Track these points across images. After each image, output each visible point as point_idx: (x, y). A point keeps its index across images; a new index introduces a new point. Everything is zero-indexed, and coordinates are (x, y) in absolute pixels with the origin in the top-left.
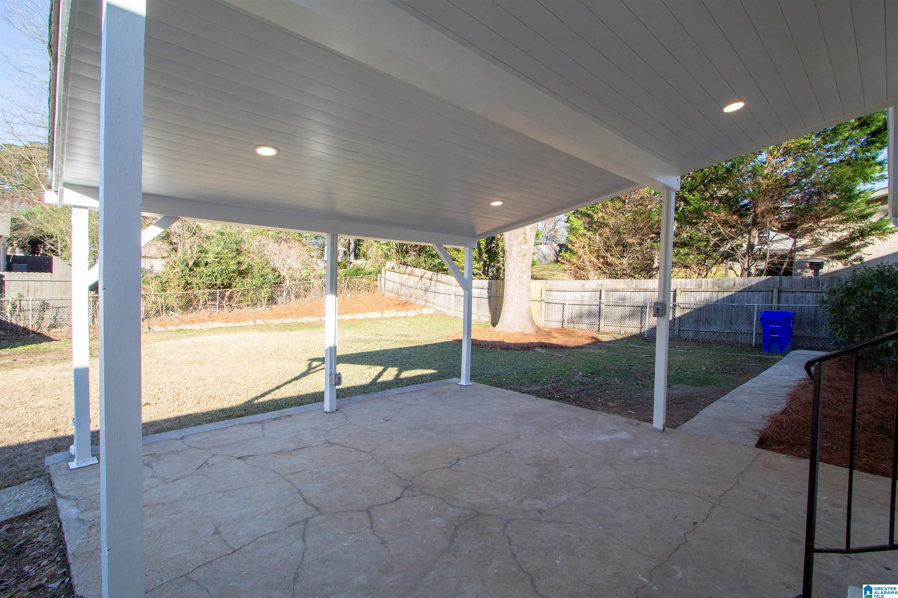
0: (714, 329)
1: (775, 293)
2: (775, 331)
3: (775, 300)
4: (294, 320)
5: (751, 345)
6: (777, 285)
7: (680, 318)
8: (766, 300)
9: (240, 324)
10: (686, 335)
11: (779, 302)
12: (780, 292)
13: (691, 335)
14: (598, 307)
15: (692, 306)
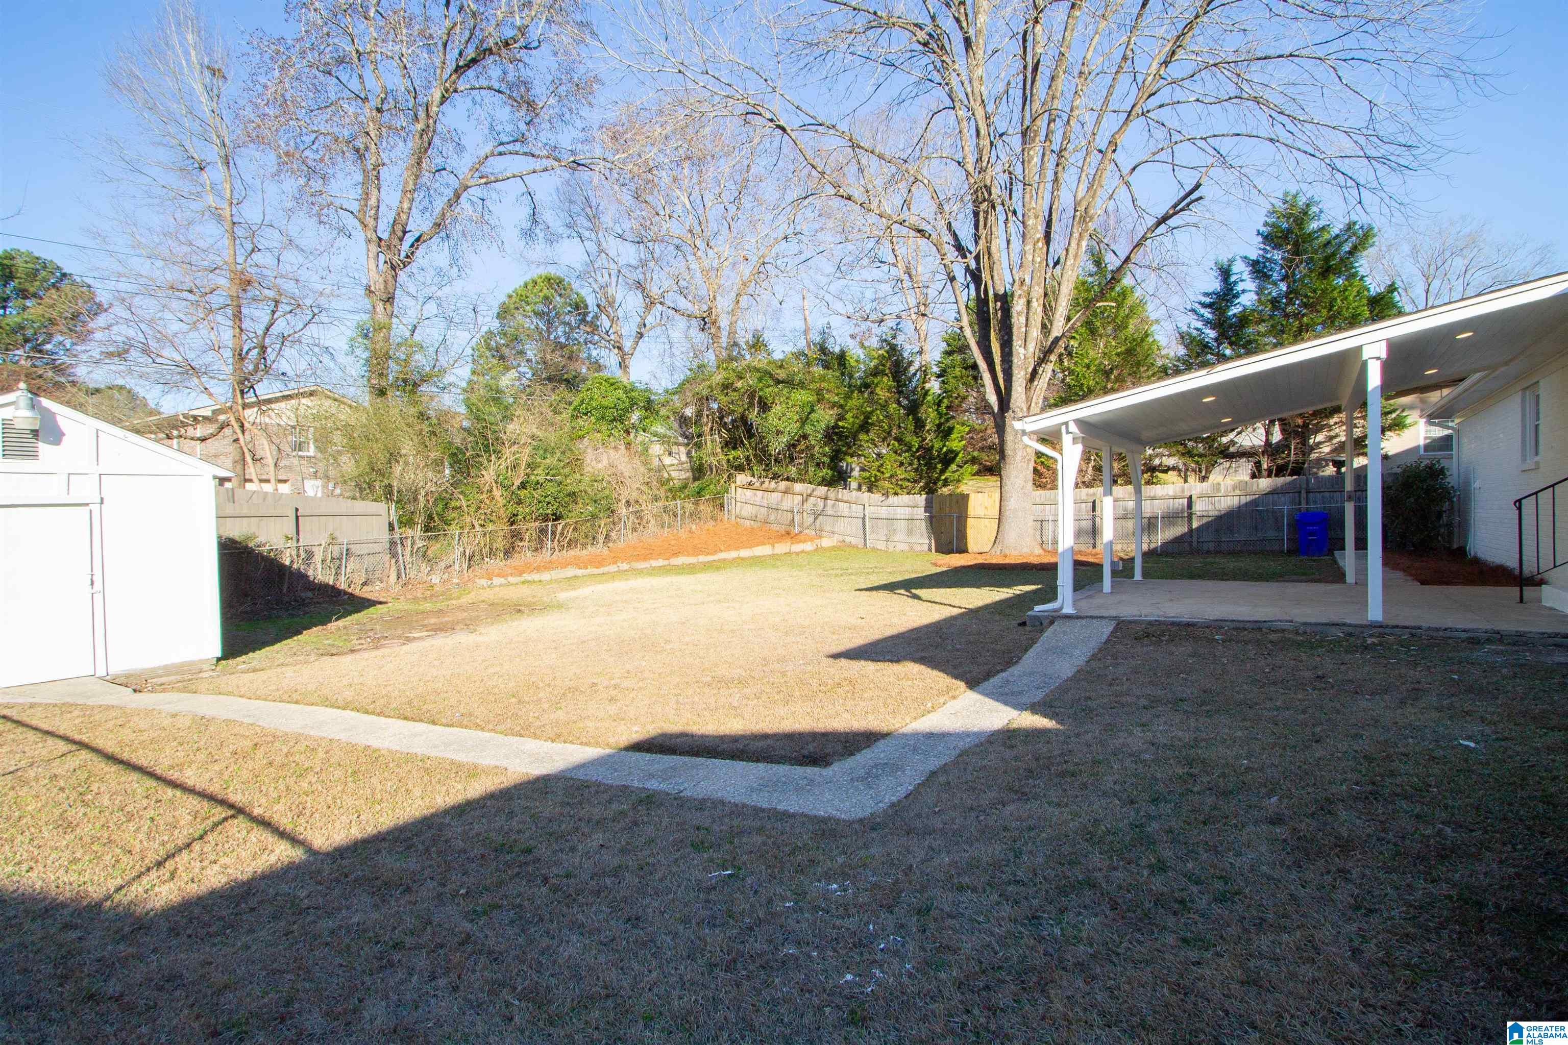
0: (1238, 537)
1: (1303, 495)
2: (1312, 533)
3: (1303, 501)
4: (666, 562)
5: (1282, 552)
6: (1304, 486)
7: (1198, 529)
8: (1293, 502)
9: (601, 571)
10: (1205, 547)
11: (1307, 503)
12: (1308, 492)
13: (1211, 546)
14: (1090, 523)
15: (1211, 514)
